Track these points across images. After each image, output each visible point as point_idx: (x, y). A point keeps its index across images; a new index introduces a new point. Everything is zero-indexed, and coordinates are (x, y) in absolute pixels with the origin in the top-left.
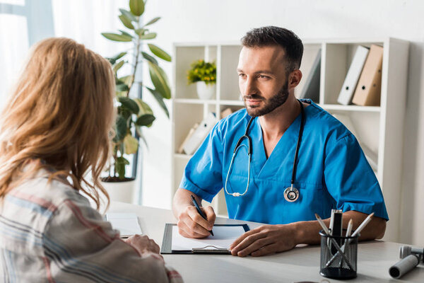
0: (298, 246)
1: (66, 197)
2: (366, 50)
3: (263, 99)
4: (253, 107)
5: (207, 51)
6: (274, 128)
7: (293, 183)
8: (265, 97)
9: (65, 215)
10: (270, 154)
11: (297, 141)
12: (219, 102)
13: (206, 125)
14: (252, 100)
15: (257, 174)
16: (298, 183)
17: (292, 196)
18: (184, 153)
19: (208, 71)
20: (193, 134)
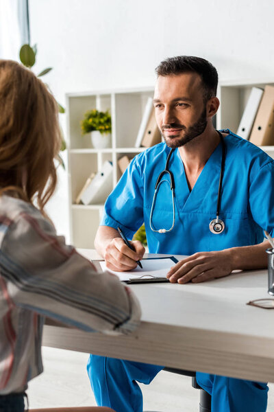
0: (234, 271)
1: (21, 210)
2: (260, 92)
3: (183, 127)
4: (172, 137)
5: (98, 101)
6: (194, 158)
7: (218, 215)
8: (185, 125)
9: (22, 229)
10: (193, 186)
11: (220, 171)
12: (115, 151)
13: (102, 174)
14: (171, 129)
15: (181, 207)
16: (223, 213)
17: (218, 229)
18: (81, 203)
19: (102, 120)
20: (90, 183)
